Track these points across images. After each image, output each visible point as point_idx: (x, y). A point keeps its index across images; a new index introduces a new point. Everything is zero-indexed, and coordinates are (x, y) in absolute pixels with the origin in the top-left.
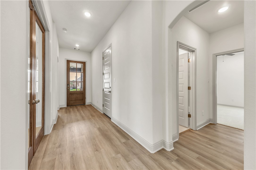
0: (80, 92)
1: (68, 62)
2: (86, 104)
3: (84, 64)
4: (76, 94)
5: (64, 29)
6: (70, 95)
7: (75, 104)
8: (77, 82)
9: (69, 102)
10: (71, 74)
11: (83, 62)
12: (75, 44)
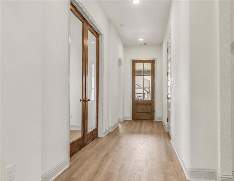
0: (148, 103)
1: (134, 62)
2: (155, 120)
3: (153, 62)
4: (143, 104)
5: (122, 26)
6: (136, 105)
7: (142, 118)
8: (143, 88)
9: (135, 115)
10: (137, 77)
11: (151, 60)
12: (139, 39)
